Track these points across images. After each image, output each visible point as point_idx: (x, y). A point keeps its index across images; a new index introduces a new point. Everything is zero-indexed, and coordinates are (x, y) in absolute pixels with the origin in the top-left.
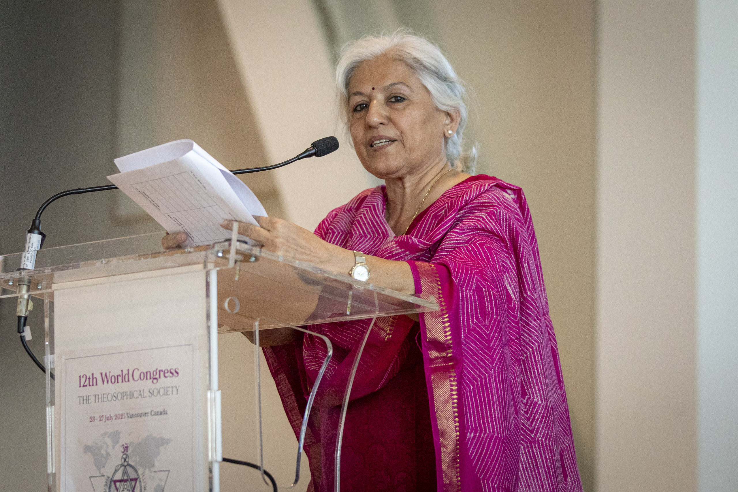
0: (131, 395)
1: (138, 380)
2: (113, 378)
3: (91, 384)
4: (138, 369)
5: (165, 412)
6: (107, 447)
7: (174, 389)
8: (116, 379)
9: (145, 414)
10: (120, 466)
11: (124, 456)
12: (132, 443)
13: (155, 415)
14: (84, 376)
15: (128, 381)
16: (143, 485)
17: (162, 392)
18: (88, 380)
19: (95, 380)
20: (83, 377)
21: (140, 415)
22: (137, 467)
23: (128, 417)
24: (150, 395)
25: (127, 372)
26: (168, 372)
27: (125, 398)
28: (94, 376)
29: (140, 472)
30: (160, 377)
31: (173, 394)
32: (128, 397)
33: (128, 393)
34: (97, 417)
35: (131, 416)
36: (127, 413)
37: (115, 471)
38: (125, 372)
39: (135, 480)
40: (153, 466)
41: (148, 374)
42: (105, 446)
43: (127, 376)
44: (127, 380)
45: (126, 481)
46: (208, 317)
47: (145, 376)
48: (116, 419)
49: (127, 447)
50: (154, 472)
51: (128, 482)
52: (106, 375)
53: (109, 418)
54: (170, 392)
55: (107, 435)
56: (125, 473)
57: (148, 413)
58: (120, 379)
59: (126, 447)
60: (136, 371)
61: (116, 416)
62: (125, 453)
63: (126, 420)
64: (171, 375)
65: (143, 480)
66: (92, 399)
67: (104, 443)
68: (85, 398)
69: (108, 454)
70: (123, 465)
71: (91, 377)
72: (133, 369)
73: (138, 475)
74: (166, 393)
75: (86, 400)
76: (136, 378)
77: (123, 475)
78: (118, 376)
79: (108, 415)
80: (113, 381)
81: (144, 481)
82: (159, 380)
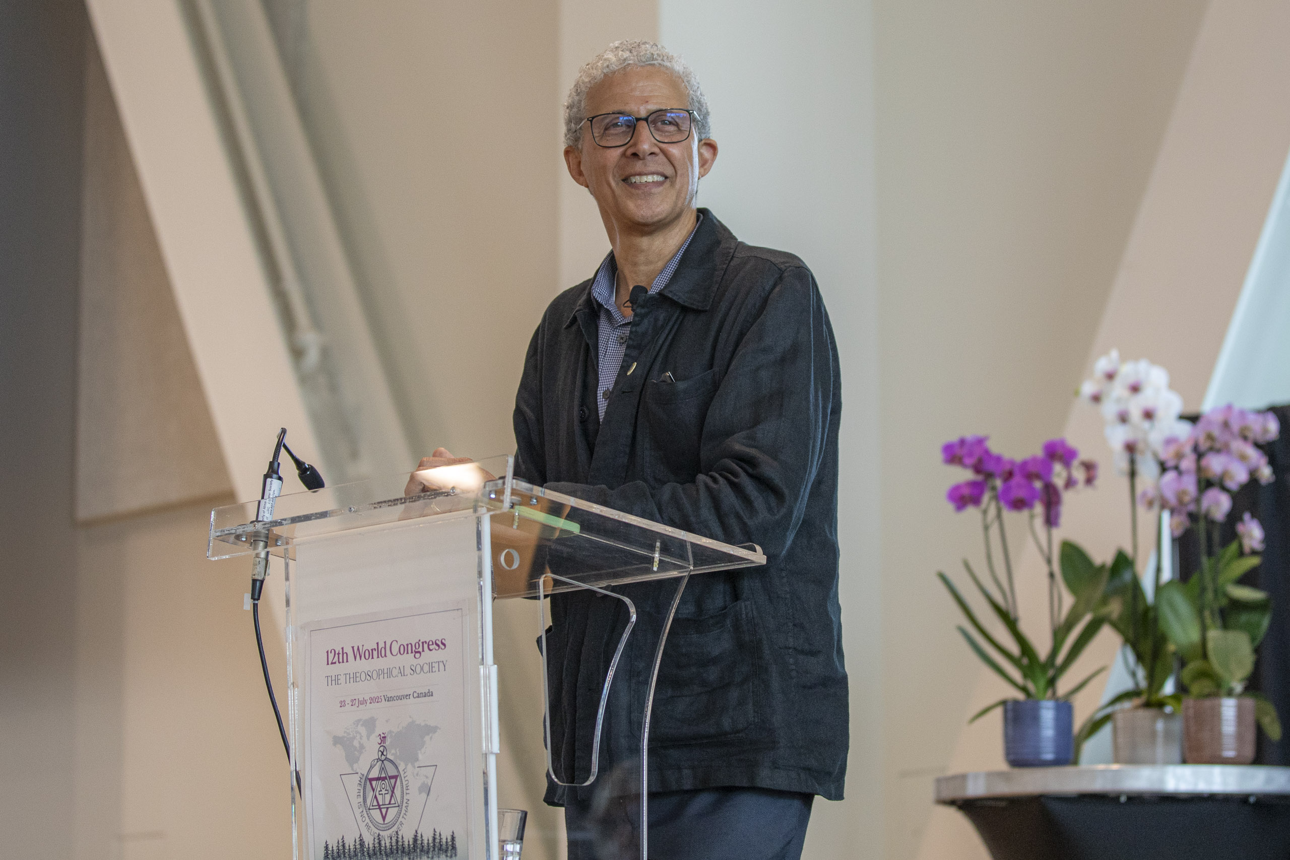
0: (390, 673)
1: (397, 654)
2: (367, 652)
3: (341, 660)
4: (397, 641)
5: (430, 693)
6: (361, 738)
7: (441, 664)
8: (369, 654)
9: (407, 696)
10: (376, 761)
11: (382, 749)
12: (390, 732)
13: (418, 697)
14: (333, 651)
15: (385, 656)
16: (404, 783)
17: (426, 668)
18: (337, 656)
19: (345, 655)
20: (331, 652)
21: (400, 698)
22: (397, 762)
23: (385, 700)
24: (412, 672)
25: (384, 646)
26: (433, 644)
27: (381, 676)
28: (344, 652)
29: (401, 768)
30: (423, 651)
31: (439, 671)
32: (386, 675)
33: (385, 671)
34: (348, 701)
35: (389, 699)
36: (384, 696)
37: (371, 766)
38: (381, 645)
39: (395, 777)
40: (417, 760)
41: (410, 646)
42: (358, 737)
43: (383, 650)
44: (383, 655)
45: (384, 779)
46: (480, 574)
47: (405, 649)
48: (370, 703)
49: (385, 737)
50: (418, 767)
51: (386, 781)
52: (358, 649)
53: (363, 702)
54: (436, 669)
55: (361, 723)
56: (383, 769)
57: (409, 695)
58: (375, 653)
59: (383, 737)
60: (395, 643)
61: (371, 699)
62: (382, 744)
63: (384, 703)
64: (437, 648)
65: (404, 777)
66: (342, 679)
67: (357, 732)
68: (333, 678)
69: (362, 747)
70: (380, 760)
71: (341, 652)
72: (390, 642)
73: (398, 771)
74: (431, 670)
75: (336, 680)
76: (394, 653)
77: (380, 772)
78: (372, 650)
79: (361, 699)
80: (367, 657)
81: (406, 779)
82: (422, 653)
